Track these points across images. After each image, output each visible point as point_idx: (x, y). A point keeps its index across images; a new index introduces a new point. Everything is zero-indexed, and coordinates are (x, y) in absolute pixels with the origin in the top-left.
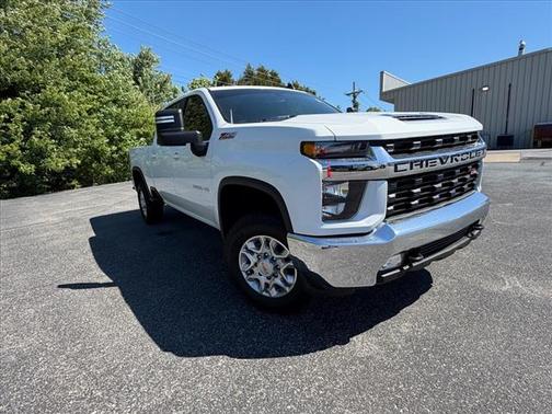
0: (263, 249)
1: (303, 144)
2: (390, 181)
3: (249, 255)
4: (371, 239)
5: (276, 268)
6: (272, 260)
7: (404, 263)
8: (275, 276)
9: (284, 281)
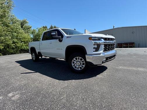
0: (78, 60)
1: (89, 38)
2: (104, 45)
3: (74, 62)
4: (101, 55)
5: (81, 64)
6: (80, 62)
7: (106, 60)
8: (80, 65)
9: (82, 66)
